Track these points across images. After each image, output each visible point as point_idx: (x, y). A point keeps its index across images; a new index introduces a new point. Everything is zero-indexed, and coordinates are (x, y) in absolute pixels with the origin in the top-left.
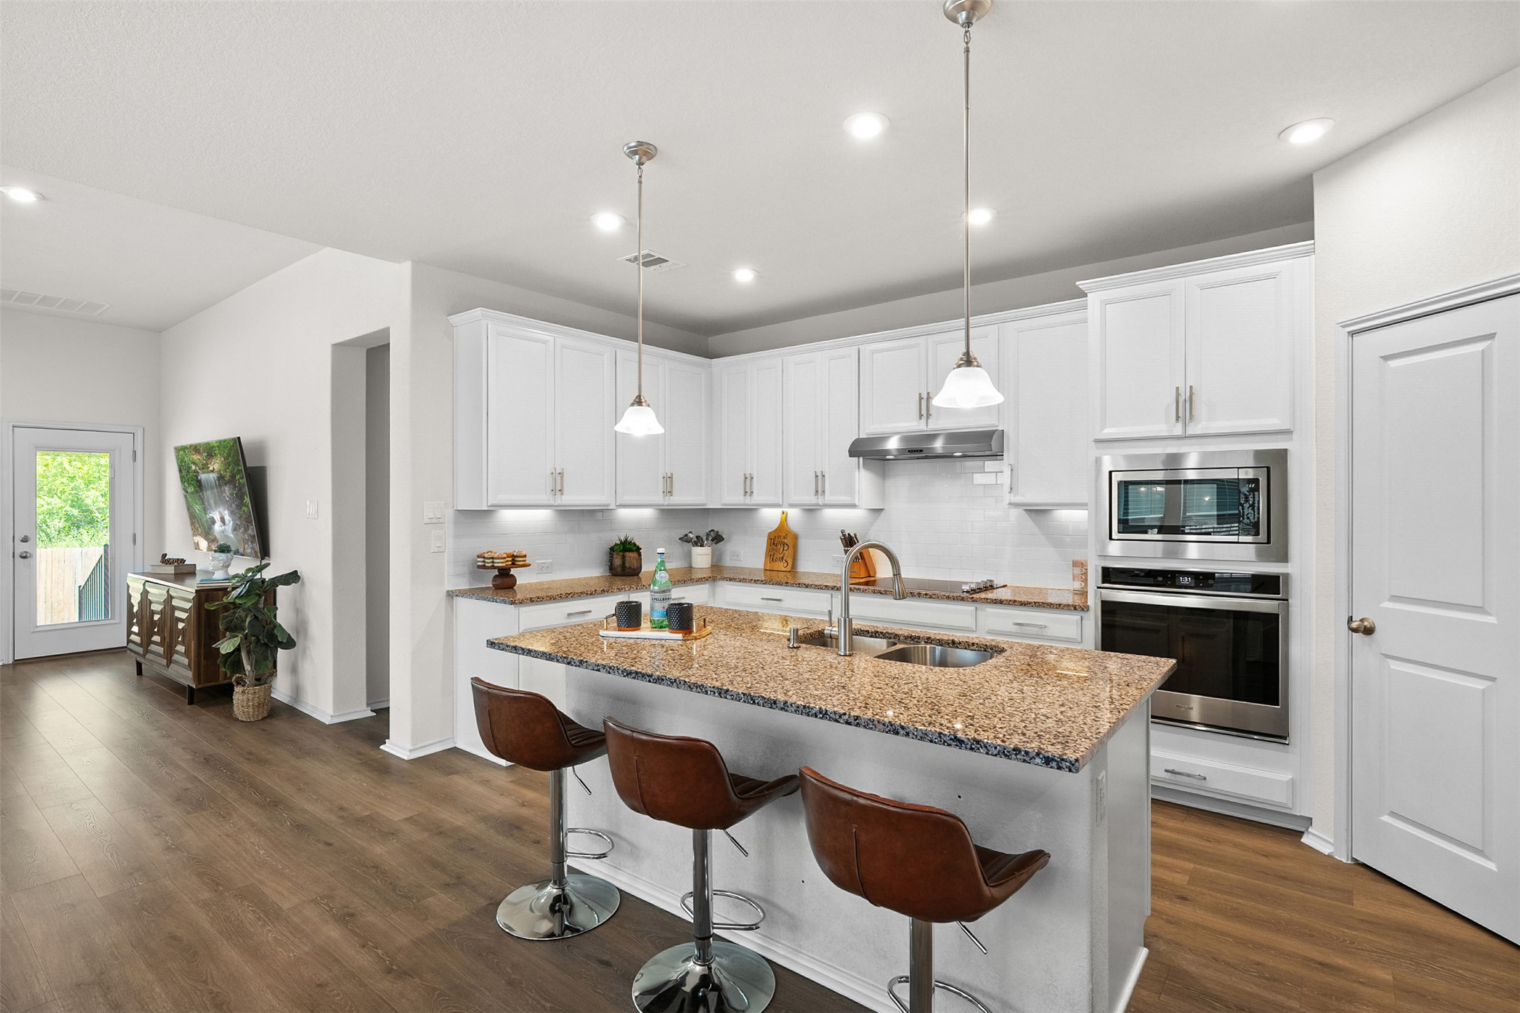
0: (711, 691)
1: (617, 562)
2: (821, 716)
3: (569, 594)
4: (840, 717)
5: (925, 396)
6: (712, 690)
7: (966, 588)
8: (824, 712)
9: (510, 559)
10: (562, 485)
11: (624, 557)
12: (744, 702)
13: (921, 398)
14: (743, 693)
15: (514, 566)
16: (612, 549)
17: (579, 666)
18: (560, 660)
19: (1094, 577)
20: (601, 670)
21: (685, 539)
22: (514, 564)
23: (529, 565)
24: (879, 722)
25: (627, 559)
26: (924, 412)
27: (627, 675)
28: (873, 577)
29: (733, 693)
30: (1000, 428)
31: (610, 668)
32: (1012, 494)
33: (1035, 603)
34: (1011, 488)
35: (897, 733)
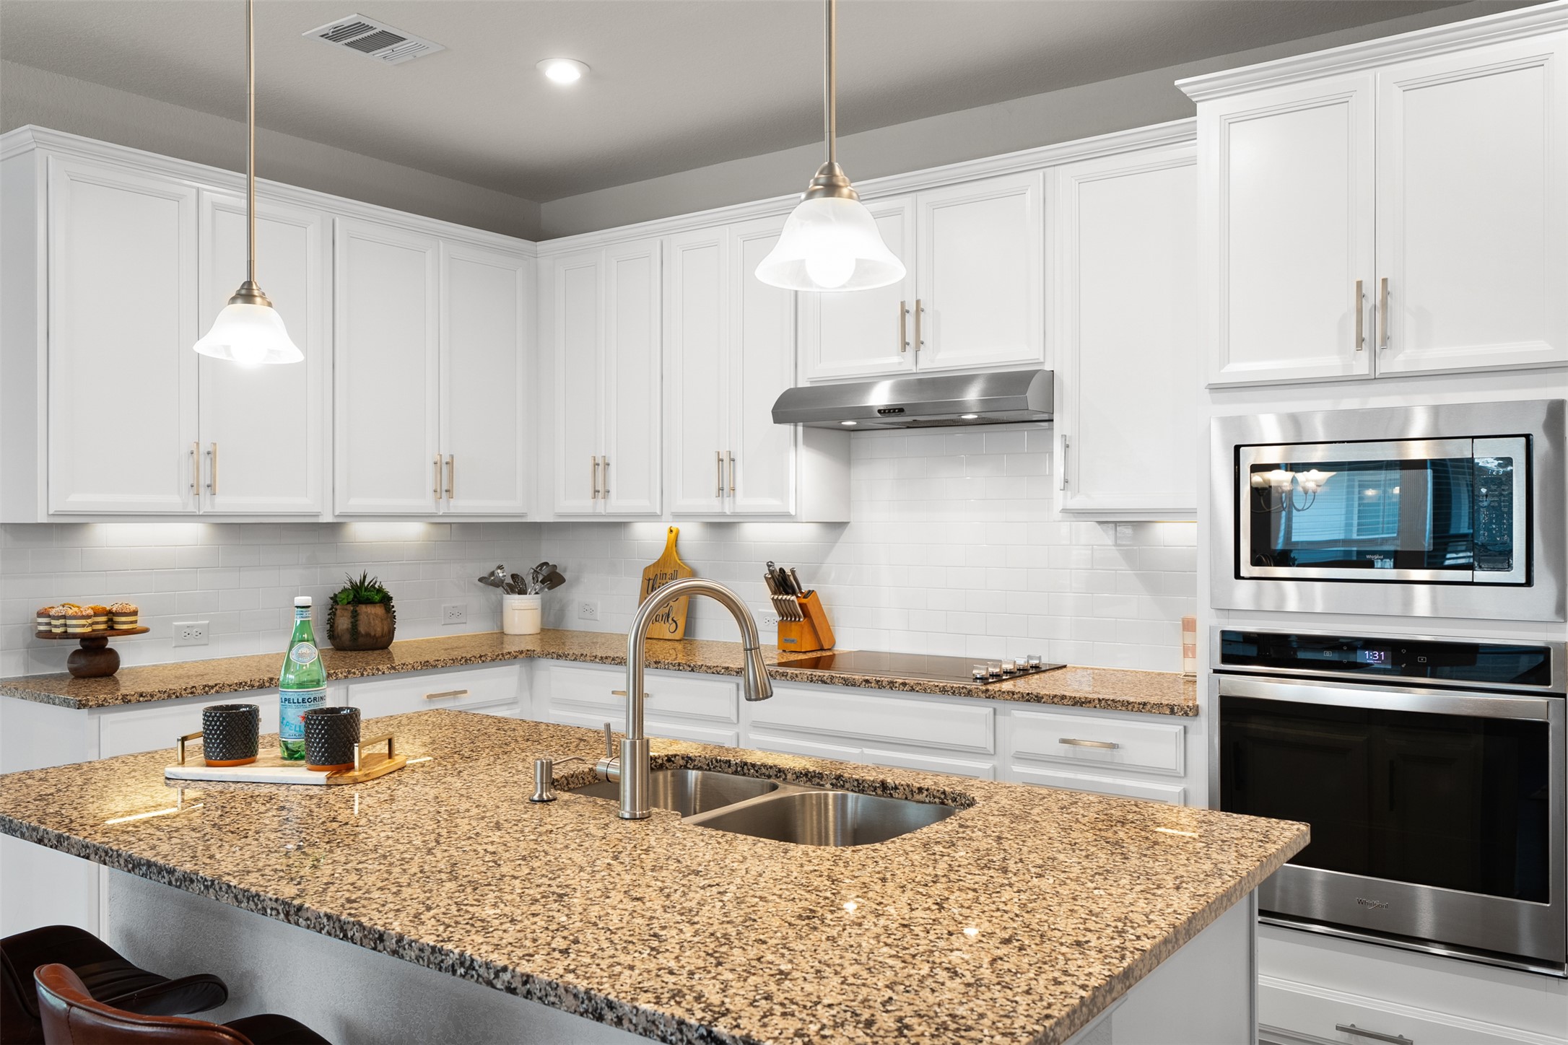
0: (272, 909)
1: (344, 623)
2: (462, 971)
3: (212, 687)
4: (497, 975)
5: (911, 307)
6: (274, 905)
7: (980, 672)
8: (468, 963)
9: (104, 619)
10: (213, 476)
11: (355, 615)
12: (329, 934)
13: (904, 312)
14: (326, 915)
15: (114, 632)
16: (335, 599)
17: (56, 848)
18: (27, 834)
19: (1207, 651)
20: (92, 856)
21: (490, 581)
22: (112, 628)
23: (145, 631)
24: (566, 990)
25: (363, 619)
26: (910, 338)
27: (133, 869)
28: (829, 649)
29: (309, 915)
30: (1048, 368)
31: (106, 853)
32: (1069, 493)
33: (1099, 700)
34: (1066, 481)
35: (600, 1018)
